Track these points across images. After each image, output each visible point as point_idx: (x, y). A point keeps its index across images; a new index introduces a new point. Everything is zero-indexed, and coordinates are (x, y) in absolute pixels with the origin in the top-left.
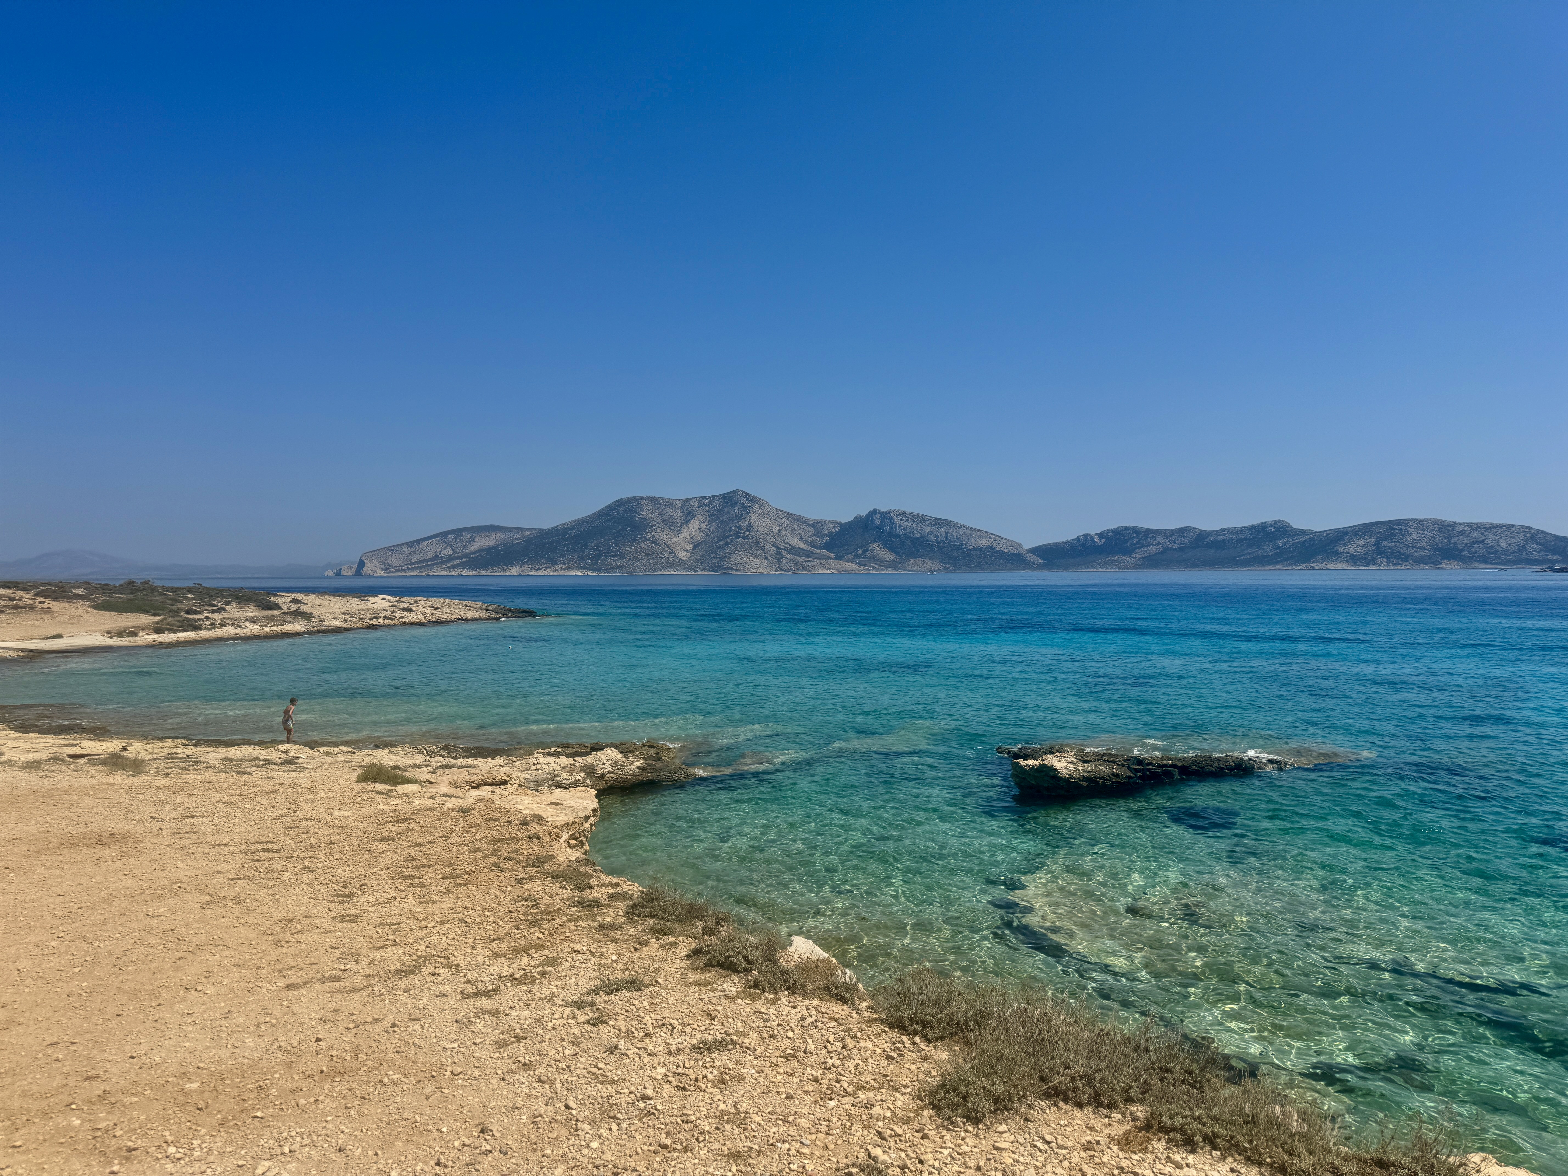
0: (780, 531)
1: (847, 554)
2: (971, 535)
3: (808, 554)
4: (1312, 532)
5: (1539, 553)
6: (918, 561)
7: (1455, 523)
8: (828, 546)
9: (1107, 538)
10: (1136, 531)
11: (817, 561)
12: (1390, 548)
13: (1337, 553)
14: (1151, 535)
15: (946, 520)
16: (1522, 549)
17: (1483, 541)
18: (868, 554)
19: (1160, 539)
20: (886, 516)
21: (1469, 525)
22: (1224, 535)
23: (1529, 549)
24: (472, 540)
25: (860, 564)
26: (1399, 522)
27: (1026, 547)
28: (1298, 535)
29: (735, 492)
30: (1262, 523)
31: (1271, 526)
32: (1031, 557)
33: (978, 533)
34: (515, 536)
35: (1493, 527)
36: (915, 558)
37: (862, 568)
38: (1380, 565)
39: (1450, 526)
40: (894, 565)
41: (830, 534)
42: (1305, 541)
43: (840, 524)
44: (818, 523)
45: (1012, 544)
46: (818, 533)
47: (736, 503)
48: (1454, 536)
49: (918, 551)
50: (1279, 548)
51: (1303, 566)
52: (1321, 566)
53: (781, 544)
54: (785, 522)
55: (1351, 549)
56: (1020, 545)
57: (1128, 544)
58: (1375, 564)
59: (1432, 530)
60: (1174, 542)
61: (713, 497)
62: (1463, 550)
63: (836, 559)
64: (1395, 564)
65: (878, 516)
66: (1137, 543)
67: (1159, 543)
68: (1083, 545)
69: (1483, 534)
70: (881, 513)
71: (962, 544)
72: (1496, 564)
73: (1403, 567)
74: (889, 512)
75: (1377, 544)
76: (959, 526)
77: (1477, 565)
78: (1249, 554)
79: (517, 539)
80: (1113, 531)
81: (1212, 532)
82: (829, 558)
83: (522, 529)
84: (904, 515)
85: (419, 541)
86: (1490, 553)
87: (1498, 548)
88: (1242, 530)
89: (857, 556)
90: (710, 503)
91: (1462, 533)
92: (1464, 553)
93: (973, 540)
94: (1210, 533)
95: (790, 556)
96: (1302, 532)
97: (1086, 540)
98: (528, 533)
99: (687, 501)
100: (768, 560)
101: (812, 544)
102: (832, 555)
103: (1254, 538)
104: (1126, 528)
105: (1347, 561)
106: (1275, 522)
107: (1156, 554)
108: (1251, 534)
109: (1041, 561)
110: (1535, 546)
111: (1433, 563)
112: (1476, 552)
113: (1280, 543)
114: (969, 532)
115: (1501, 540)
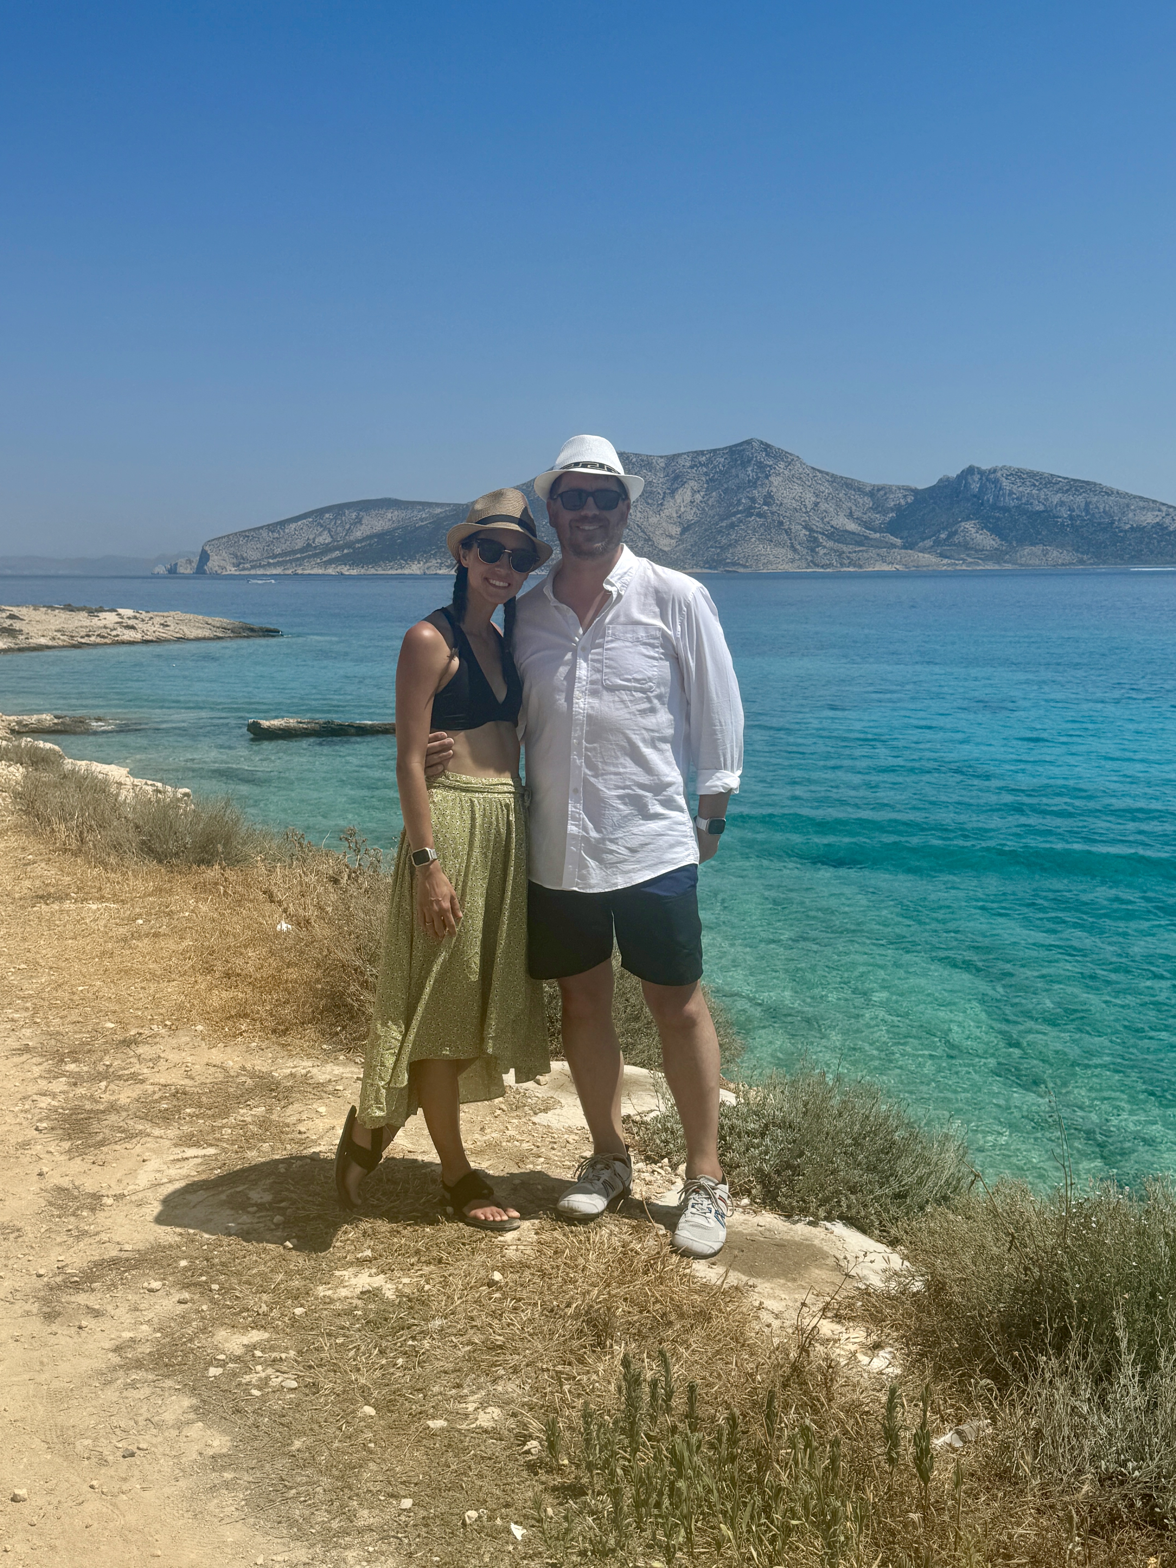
0: (816, 504)
1: (923, 540)
2: (1128, 506)
3: (860, 541)
6: (1038, 549)
8: (893, 528)
11: (873, 552)
15: (1088, 483)
18: (956, 539)
20: (989, 477)
24: (359, 521)
25: (942, 555)
29: (748, 442)
33: (1141, 504)
34: (420, 516)
36: (1033, 544)
37: (945, 561)
40: (996, 556)
41: (898, 508)
43: (915, 492)
44: (879, 490)
46: (878, 507)
47: (749, 461)
49: (1039, 533)
53: (816, 523)
54: (826, 488)
61: (714, 451)
63: (905, 547)
65: (976, 477)
70: (981, 473)
71: (1112, 523)
74: (995, 471)
76: (1109, 493)
79: (422, 520)
82: (893, 546)
83: (430, 505)
84: (1018, 475)
85: (283, 523)
89: (937, 543)
90: (710, 460)
93: (1131, 515)
95: (830, 544)
98: (438, 511)
99: (672, 459)
100: (795, 550)
101: (867, 525)
102: (899, 542)
114: (1126, 501)
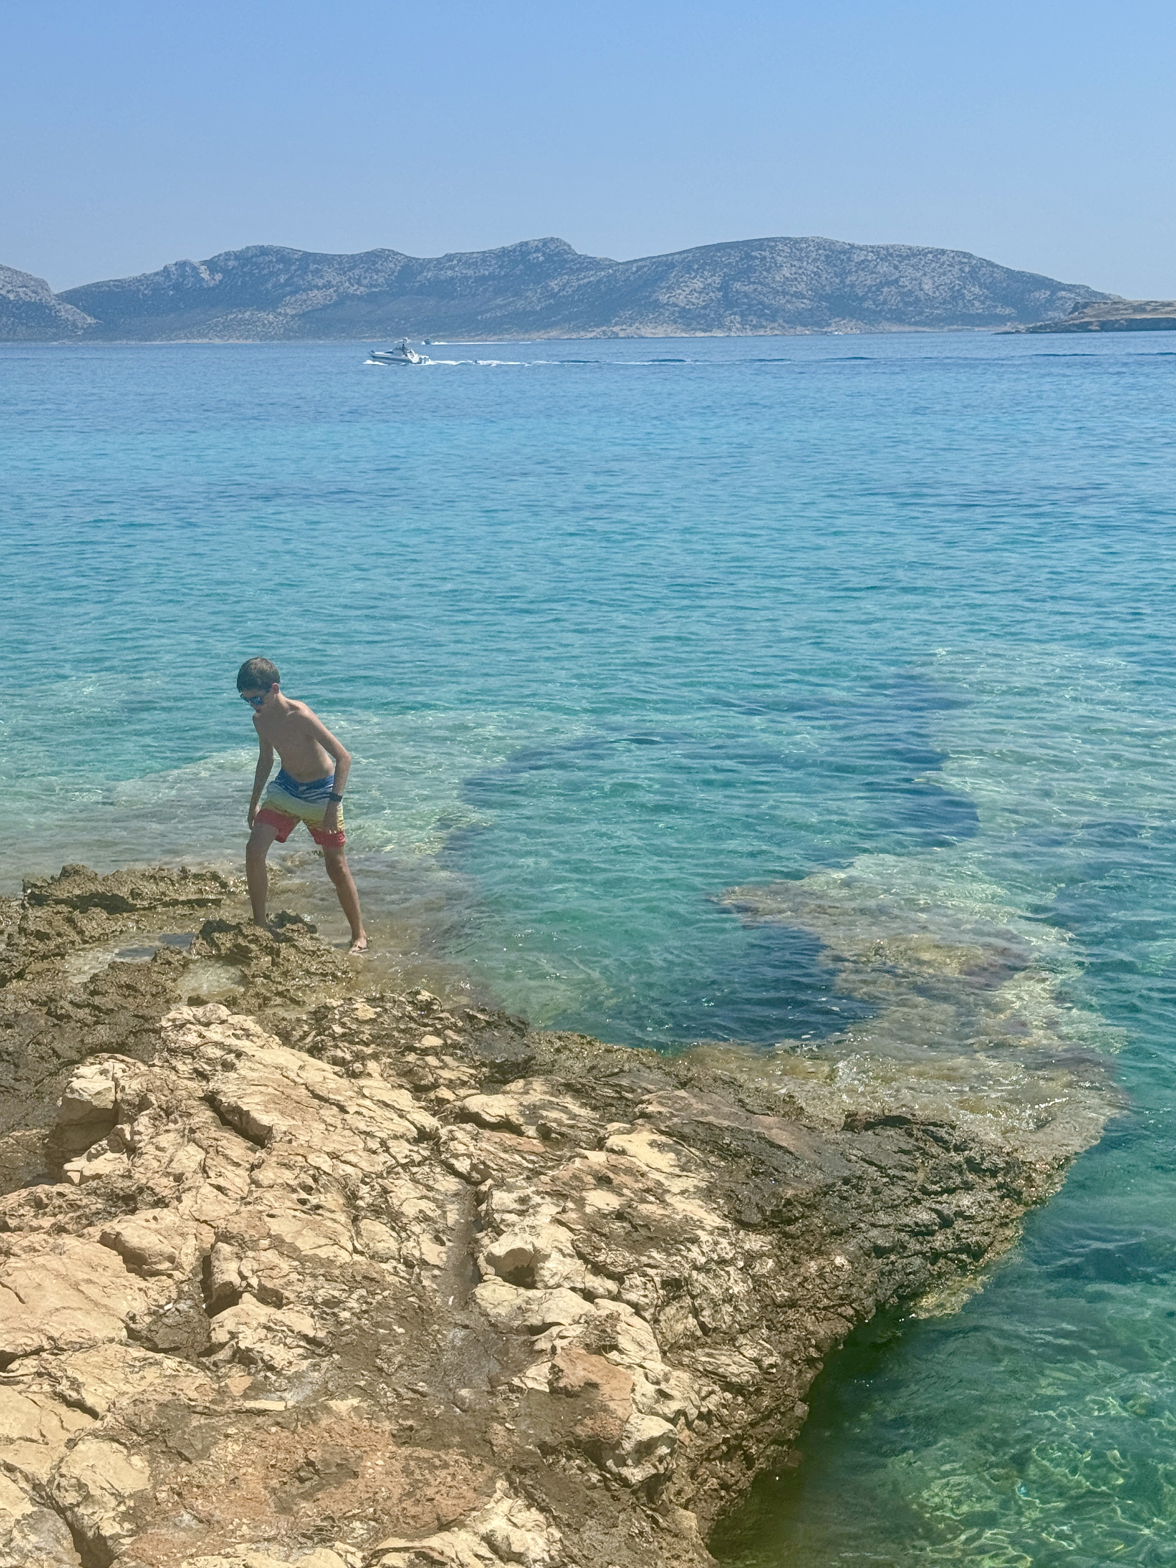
4: (612, 264)
5: (983, 303)
7: (852, 246)
9: (226, 272)
10: (283, 256)
12: (746, 295)
13: (656, 305)
14: (312, 267)
16: (956, 296)
17: (896, 281)
19: (331, 275)
21: (874, 250)
22: (452, 268)
23: (969, 297)
26: (760, 244)
27: (55, 290)
28: (587, 269)
30: (522, 244)
31: (537, 250)
32: (67, 311)
35: (914, 254)
38: (730, 329)
39: (844, 252)
42: (599, 282)
45: (26, 281)
48: (850, 272)
50: (553, 295)
51: (597, 332)
52: (631, 331)
55: (681, 297)
56: (42, 284)
57: (269, 286)
58: (721, 326)
59: (815, 260)
60: (359, 283)
62: (863, 299)
64: (755, 327)
66: (287, 283)
67: (328, 285)
68: (177, 287)
69: (896, 268)
72: (916, 324)
73: (769, 332)
75: (724, 287)
77: (887, 326)
78: (500, 307)
80: (237, 256)
81: (430, 261)
86: (907, 304)
87: (921, 294)
88: (485, 257)
91: (862, 265)
92: (866, 305)
94: (425, 264)
96: (594, 264)
97: (183, 276)
103: (506, 275)
104: (263, 251)
105: (675, 322)
106: (545, 242)
107: (326, 307)
108: (501, 267)
109: (90, 320)
110: (976, 290)
111: (817, 324)
112: (885, 302)
113: (554, 285)
115: (925, 280)
